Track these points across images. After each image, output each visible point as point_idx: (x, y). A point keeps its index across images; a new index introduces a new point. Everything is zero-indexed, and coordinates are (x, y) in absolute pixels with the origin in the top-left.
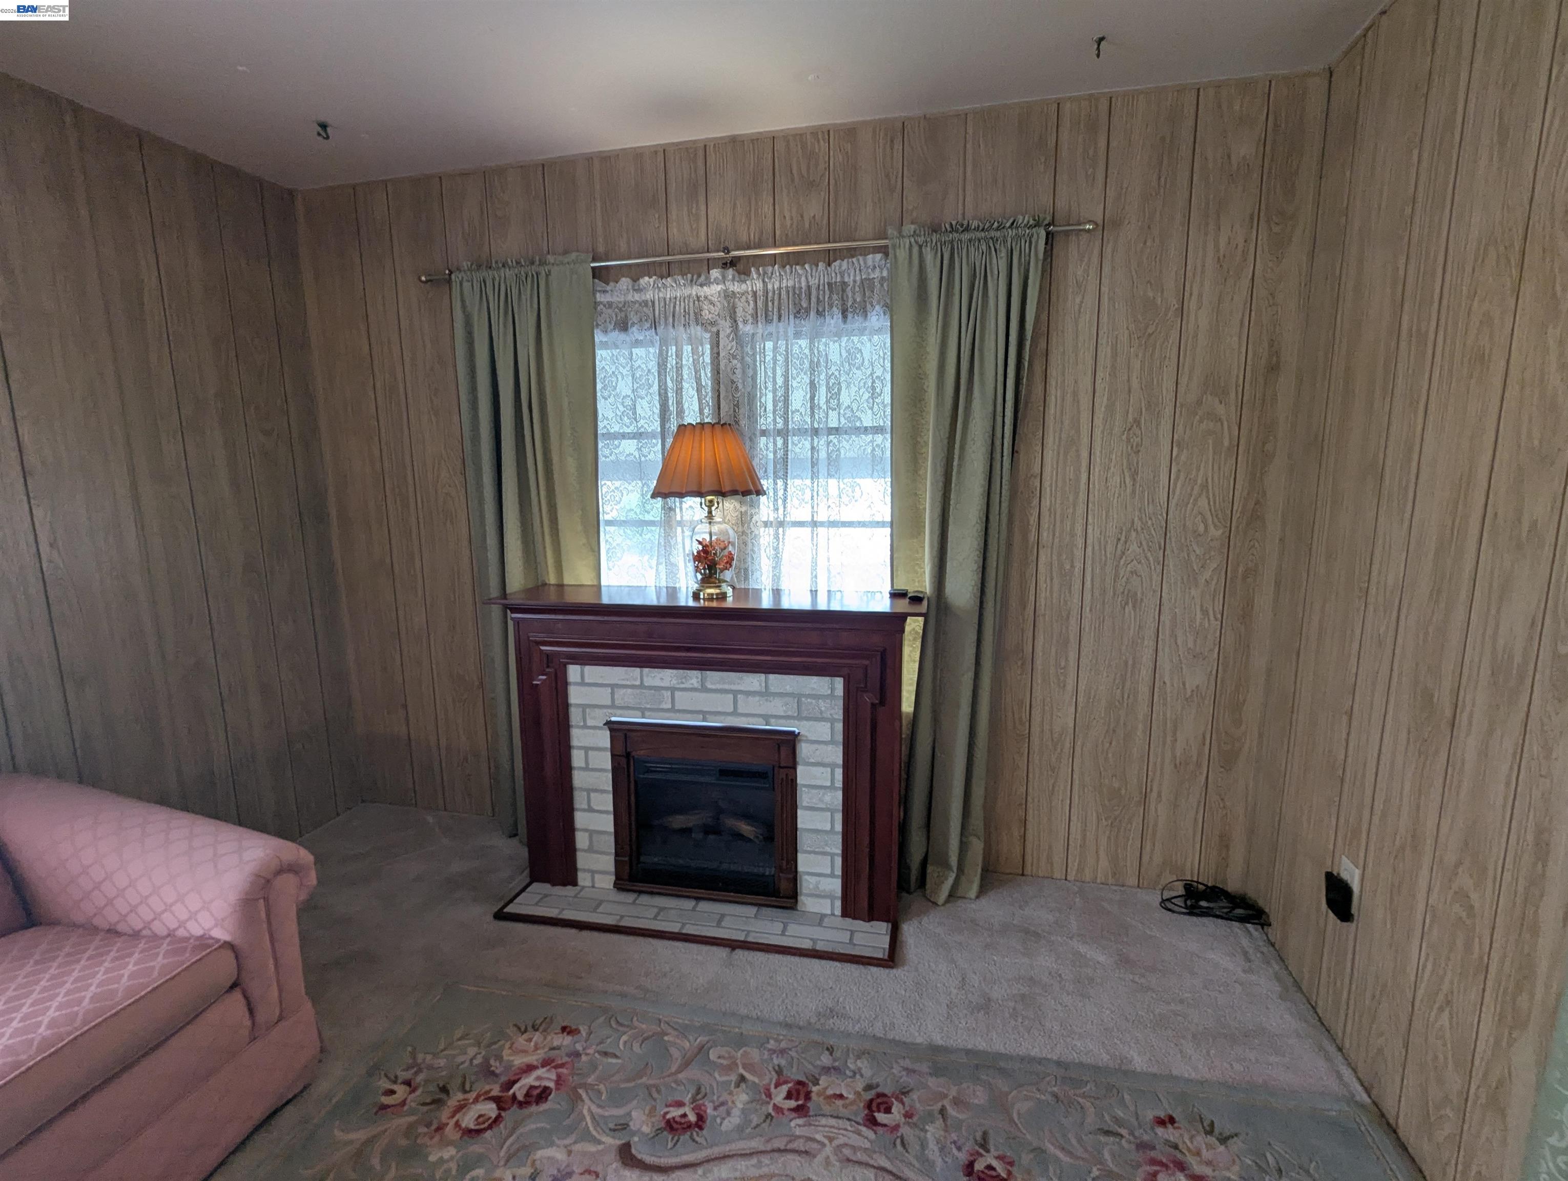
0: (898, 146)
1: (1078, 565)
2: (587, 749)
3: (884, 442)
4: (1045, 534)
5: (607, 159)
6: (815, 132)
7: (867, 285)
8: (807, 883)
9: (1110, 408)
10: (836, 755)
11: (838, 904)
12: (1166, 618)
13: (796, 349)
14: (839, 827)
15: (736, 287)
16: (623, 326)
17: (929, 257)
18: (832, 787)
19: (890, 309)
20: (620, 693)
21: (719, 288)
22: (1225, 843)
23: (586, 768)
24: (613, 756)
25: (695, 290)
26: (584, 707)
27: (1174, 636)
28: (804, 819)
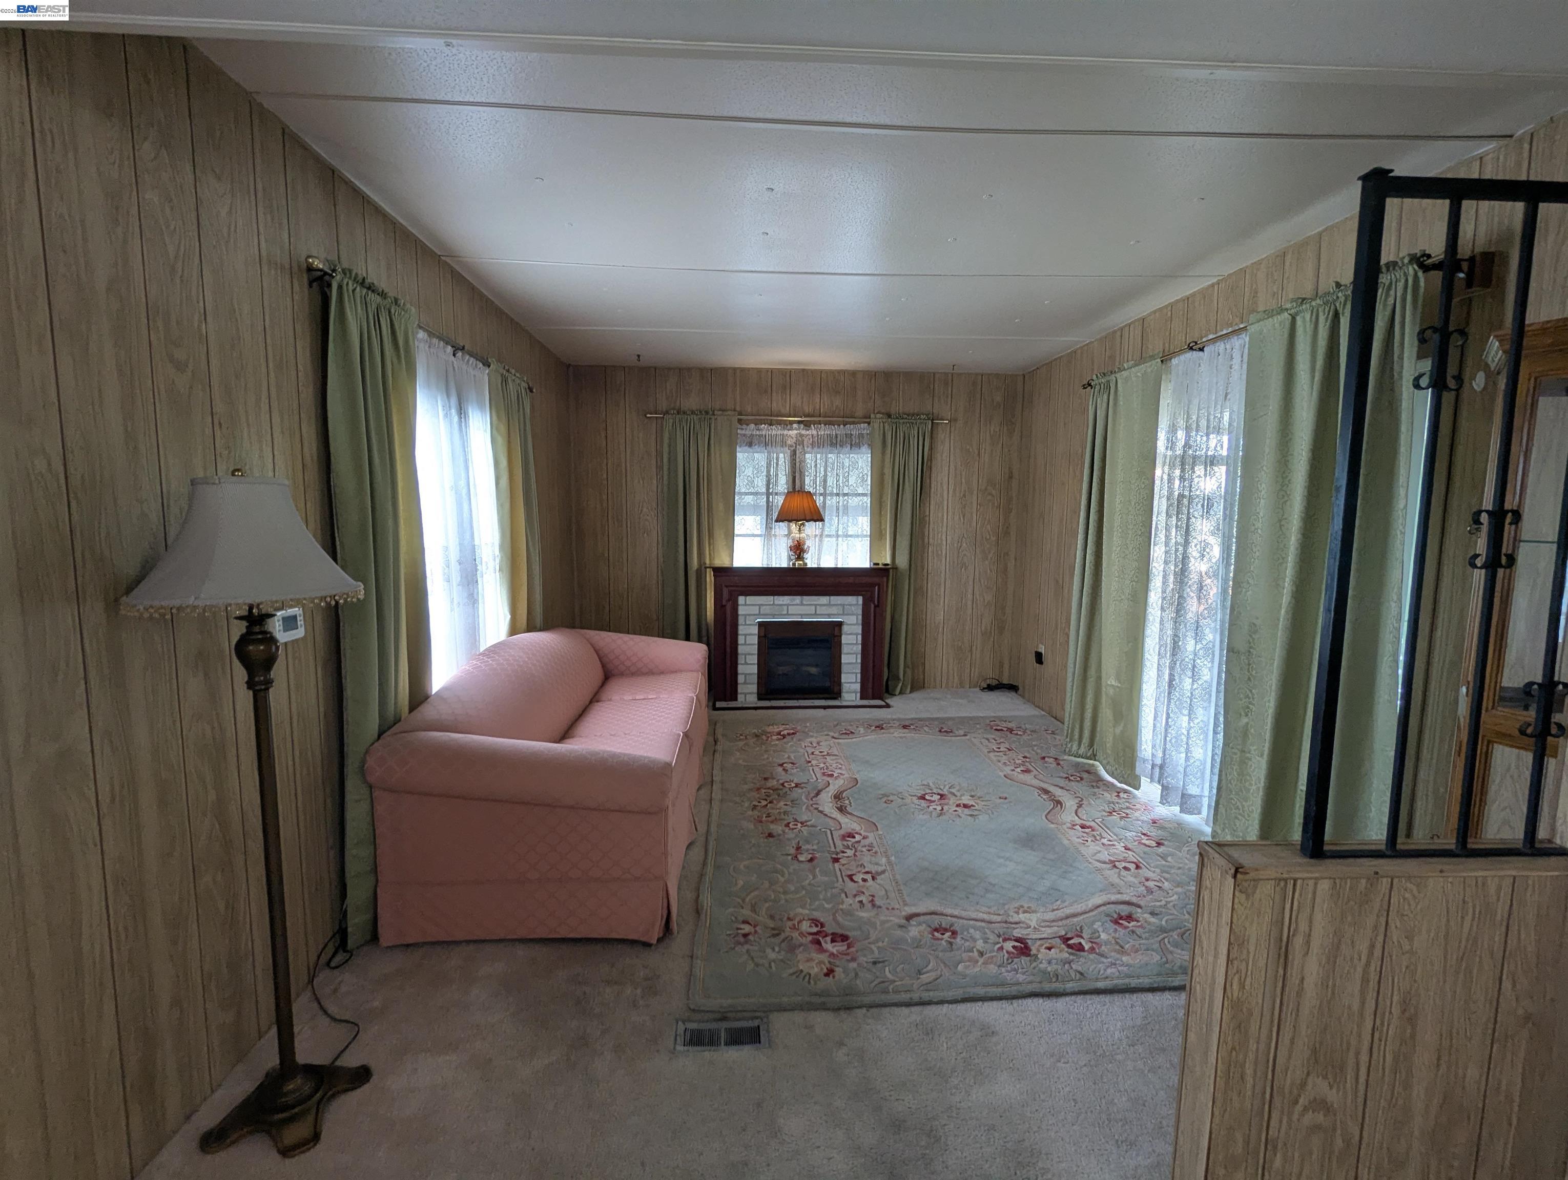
0: (873, 381)
1: (944, 552)
2: (745, 635)
3: (867, 500)
4: (931, 540)
5: (743, 370)
6: (839, 372)
7: (861, 436)
8: (845, 687)
9: (954, 490)
10: (859, 629)
11: (859, 695)
12: (977, 573)
13: (830, 460)
14: (859, 661)
15: (804, 432)
16: (750, 445)
17: (887, 427)
18: (857, 644)
19: (871, 446)
20: (763, 608)
21: (795, 432)
22: (1001, 665)
23: (745, 644)
24: (759, 637)
25: (786, 432)
26: (745, 615)
27: (980, 581)
28: (845, 659)
